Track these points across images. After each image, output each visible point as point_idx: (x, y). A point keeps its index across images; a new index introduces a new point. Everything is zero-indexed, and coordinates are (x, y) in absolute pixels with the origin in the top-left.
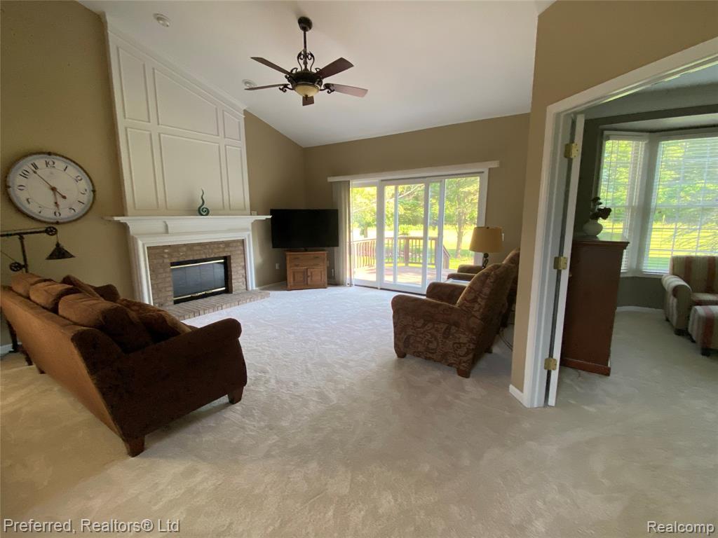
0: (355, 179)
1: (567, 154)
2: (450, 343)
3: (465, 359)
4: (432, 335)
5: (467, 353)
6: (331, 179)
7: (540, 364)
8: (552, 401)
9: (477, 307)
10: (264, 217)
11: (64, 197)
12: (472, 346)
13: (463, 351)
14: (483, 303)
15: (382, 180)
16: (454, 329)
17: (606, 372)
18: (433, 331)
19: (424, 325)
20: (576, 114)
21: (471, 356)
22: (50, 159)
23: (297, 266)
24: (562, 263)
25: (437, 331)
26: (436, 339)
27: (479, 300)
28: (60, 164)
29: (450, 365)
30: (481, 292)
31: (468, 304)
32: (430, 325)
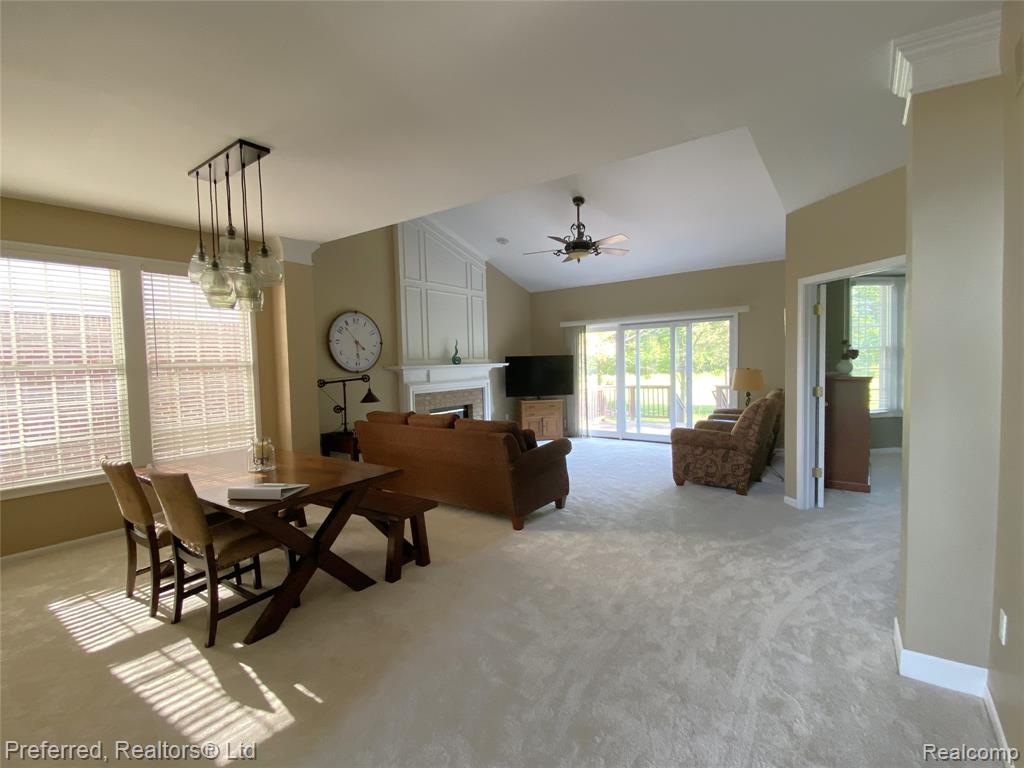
0: (591, 323)
1: (816, 311)
2: (728, 466)
3: (743, 479)
4: (712, 460)
5: (745, 473)
6: (564, 325)
7: (809, 473)
8: (821, 504)
9: (751, 432)
10: (502, 365)
11: (364, 349)
12: (749, 466)
13: (740, 472)
14: (757, 428)
15: (622, 325)
16: (731, 453)
17: (867, 490)
18: (713, 457)
19: (704, 452)
20: (819, 286)
21: (748, 476)
22: (356, 317)
23: (533, 415)
24: (819, 392)
25: (716, 456)
26: (716, 464)
27: (753, 426)
28: (362, 320)
29: (729, 487)
30: (754, 419)
31: (743, 431)
32: (709, 452)
